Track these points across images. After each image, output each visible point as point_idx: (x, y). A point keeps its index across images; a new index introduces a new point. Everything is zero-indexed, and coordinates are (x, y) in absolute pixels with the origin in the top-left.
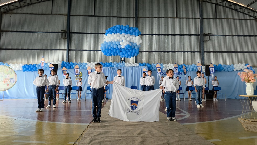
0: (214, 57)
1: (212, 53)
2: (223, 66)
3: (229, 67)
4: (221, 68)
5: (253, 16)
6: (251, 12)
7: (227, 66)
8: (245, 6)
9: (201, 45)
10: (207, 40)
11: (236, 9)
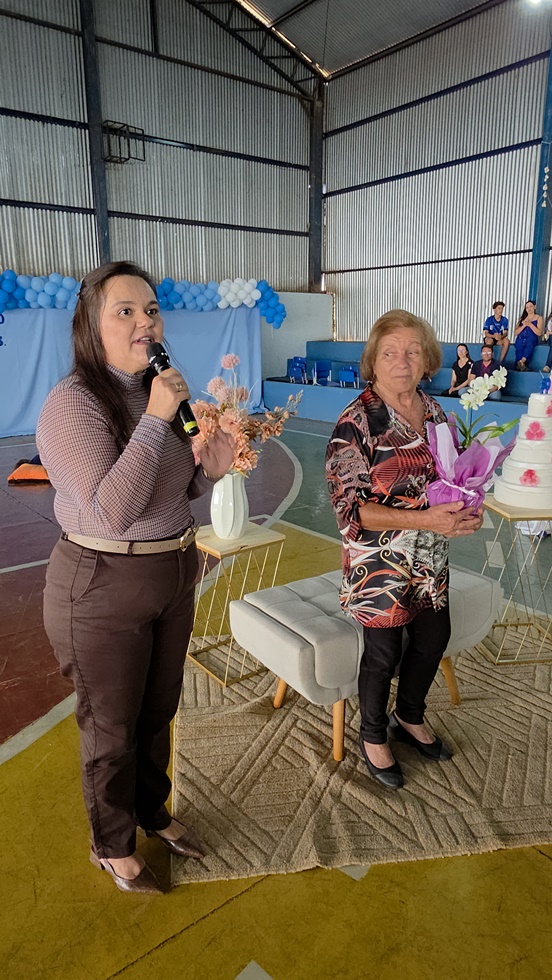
0: (152, 241)
1: (142, 224)
2: (178, 288)
3: (202, 293)
4: (172, 298)
5: (293, 76)
6: (285, 57)
7: (194, 290)
8: (267, 23)
9: (96, 180)
10: (121, 158)
11: (236, 30)
